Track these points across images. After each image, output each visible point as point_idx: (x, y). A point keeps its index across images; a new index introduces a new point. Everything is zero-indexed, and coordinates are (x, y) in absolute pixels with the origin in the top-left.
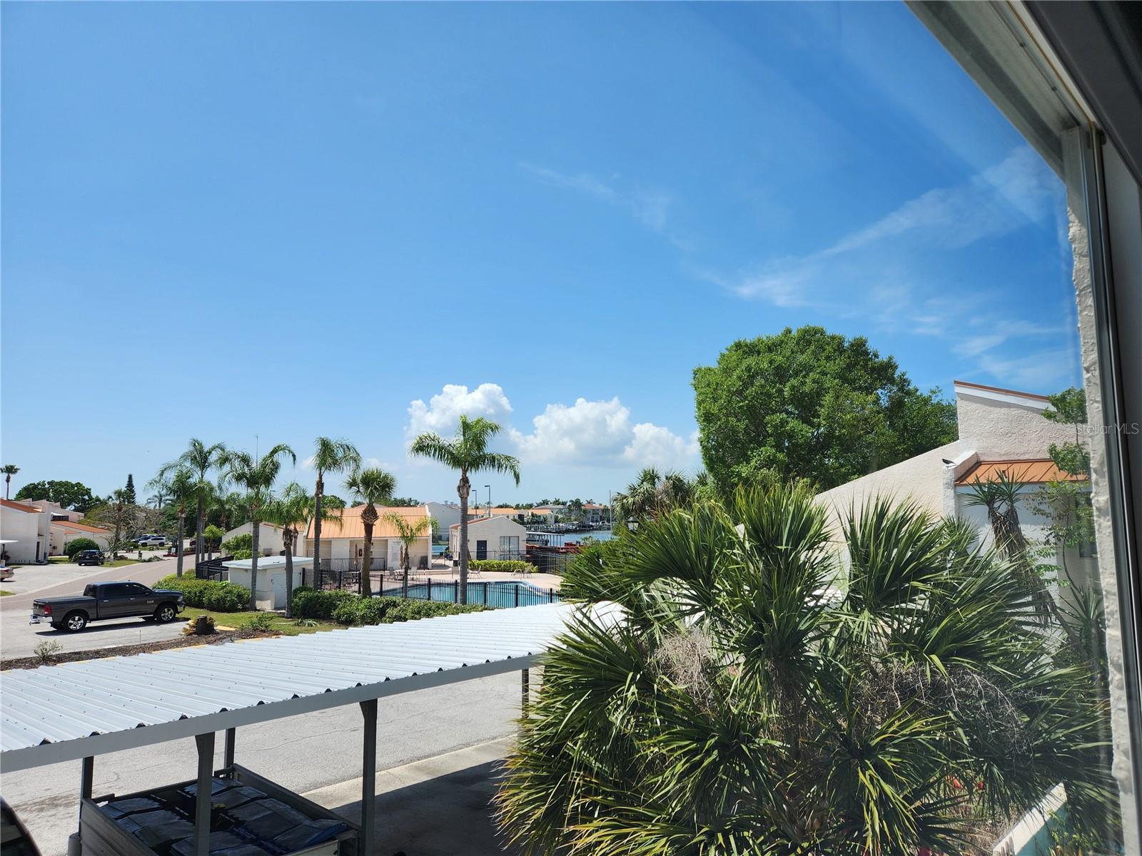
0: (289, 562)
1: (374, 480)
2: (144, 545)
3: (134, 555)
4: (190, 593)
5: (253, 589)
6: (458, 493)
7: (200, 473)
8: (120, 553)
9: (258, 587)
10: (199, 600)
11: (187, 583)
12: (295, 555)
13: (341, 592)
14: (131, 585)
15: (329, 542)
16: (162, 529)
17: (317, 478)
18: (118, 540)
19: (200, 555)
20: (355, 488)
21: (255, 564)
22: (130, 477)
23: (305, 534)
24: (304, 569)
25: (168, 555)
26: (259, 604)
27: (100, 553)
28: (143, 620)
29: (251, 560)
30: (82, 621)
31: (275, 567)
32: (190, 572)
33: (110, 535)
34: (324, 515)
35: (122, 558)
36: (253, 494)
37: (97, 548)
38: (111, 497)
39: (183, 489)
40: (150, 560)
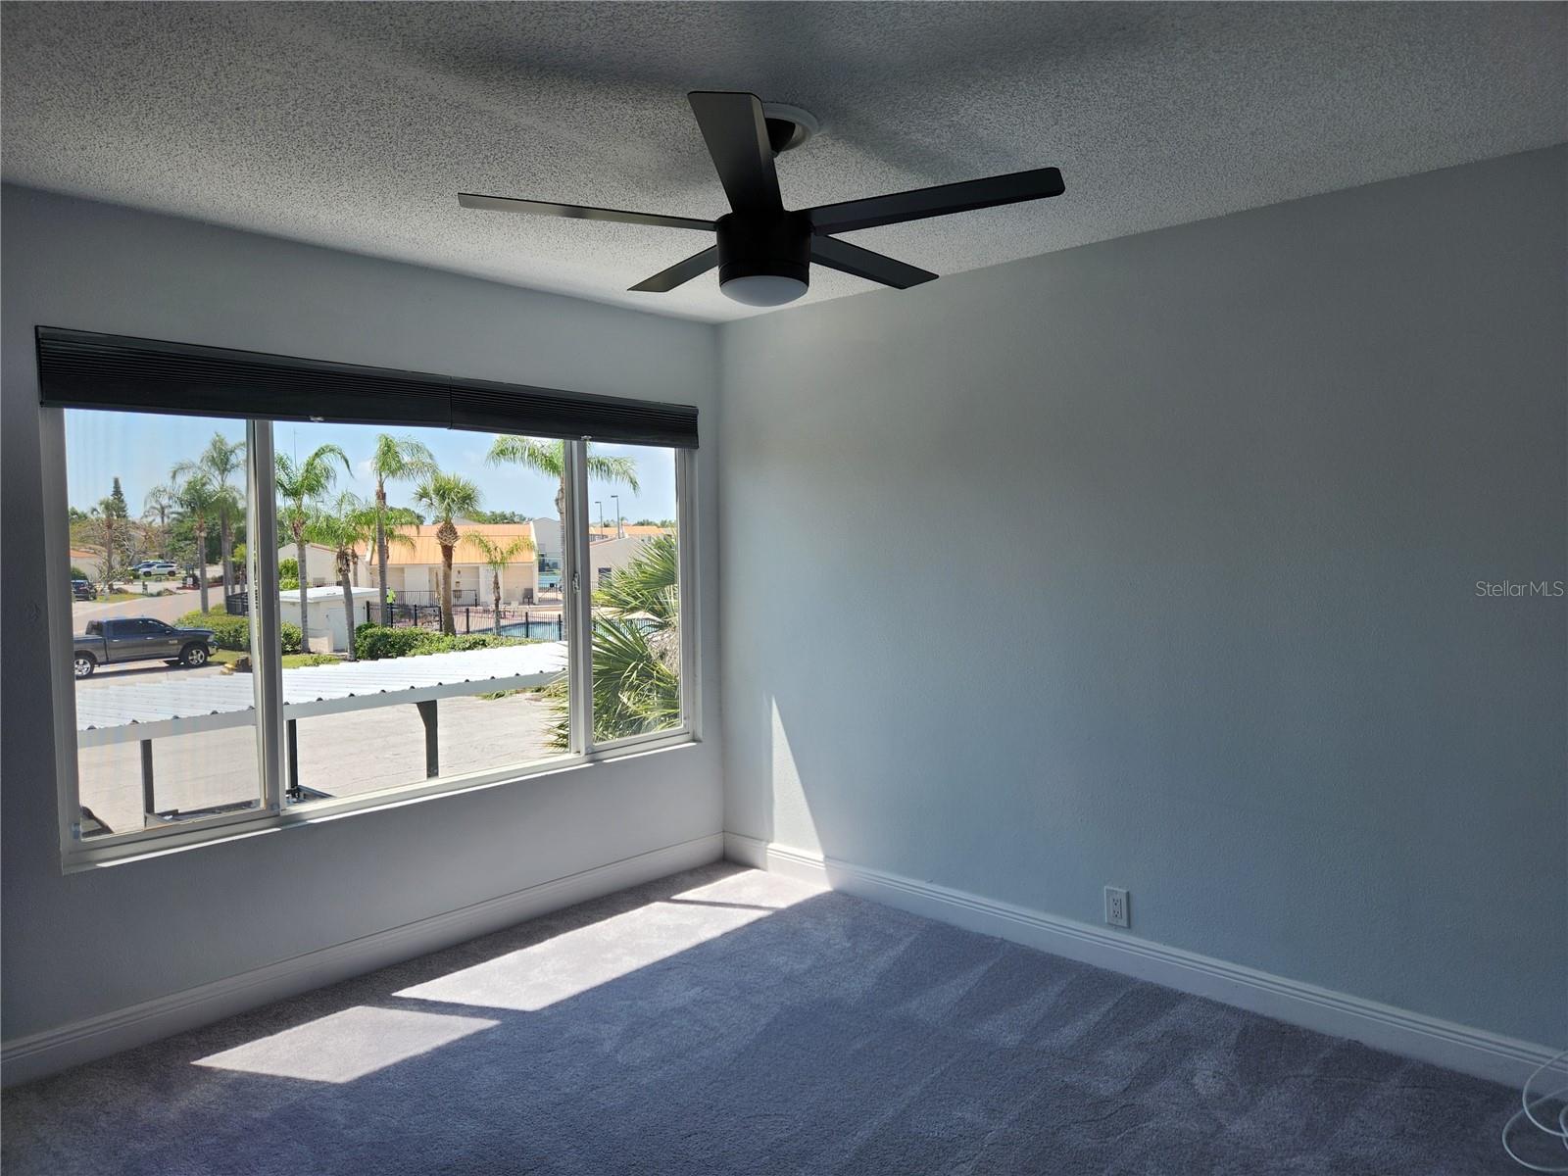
0: (348, 593)
1: (451, 490)
2: (147, 574)
3: (136, 587)
4: (221, 632)
5: (303, 626)
6: (556, 508)
7: (219, 478)
8: (117, 585)
9: (310, 625)
10: (235, 641)
11: (217, 619)
12: (356, 585)
13: (417, 630)
14: (145, 621)
15: (401, 569)
16: (170, 553)
17: (377, 487)
18: (111, 568)
19: (230, 587)
20: (425, 500)
21: (304, 596)
22: (116, 482)
23: (368, 559)
24: (368, 603)
25: (184, 588)
26: (313, 644)
27: (89, 584)
28: (166, 665)
29: (299, 591)
30: (88, 665)
31: (330, 599)
32: (218, 607)
33: (98, 561)
34: (391, 535)
35: (120, 591)
36: (294, 507)
37: (85, 578)
38: (95, 510)
39: (198, 501)
40: (159, 594)
